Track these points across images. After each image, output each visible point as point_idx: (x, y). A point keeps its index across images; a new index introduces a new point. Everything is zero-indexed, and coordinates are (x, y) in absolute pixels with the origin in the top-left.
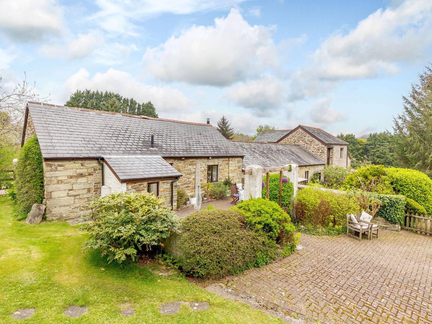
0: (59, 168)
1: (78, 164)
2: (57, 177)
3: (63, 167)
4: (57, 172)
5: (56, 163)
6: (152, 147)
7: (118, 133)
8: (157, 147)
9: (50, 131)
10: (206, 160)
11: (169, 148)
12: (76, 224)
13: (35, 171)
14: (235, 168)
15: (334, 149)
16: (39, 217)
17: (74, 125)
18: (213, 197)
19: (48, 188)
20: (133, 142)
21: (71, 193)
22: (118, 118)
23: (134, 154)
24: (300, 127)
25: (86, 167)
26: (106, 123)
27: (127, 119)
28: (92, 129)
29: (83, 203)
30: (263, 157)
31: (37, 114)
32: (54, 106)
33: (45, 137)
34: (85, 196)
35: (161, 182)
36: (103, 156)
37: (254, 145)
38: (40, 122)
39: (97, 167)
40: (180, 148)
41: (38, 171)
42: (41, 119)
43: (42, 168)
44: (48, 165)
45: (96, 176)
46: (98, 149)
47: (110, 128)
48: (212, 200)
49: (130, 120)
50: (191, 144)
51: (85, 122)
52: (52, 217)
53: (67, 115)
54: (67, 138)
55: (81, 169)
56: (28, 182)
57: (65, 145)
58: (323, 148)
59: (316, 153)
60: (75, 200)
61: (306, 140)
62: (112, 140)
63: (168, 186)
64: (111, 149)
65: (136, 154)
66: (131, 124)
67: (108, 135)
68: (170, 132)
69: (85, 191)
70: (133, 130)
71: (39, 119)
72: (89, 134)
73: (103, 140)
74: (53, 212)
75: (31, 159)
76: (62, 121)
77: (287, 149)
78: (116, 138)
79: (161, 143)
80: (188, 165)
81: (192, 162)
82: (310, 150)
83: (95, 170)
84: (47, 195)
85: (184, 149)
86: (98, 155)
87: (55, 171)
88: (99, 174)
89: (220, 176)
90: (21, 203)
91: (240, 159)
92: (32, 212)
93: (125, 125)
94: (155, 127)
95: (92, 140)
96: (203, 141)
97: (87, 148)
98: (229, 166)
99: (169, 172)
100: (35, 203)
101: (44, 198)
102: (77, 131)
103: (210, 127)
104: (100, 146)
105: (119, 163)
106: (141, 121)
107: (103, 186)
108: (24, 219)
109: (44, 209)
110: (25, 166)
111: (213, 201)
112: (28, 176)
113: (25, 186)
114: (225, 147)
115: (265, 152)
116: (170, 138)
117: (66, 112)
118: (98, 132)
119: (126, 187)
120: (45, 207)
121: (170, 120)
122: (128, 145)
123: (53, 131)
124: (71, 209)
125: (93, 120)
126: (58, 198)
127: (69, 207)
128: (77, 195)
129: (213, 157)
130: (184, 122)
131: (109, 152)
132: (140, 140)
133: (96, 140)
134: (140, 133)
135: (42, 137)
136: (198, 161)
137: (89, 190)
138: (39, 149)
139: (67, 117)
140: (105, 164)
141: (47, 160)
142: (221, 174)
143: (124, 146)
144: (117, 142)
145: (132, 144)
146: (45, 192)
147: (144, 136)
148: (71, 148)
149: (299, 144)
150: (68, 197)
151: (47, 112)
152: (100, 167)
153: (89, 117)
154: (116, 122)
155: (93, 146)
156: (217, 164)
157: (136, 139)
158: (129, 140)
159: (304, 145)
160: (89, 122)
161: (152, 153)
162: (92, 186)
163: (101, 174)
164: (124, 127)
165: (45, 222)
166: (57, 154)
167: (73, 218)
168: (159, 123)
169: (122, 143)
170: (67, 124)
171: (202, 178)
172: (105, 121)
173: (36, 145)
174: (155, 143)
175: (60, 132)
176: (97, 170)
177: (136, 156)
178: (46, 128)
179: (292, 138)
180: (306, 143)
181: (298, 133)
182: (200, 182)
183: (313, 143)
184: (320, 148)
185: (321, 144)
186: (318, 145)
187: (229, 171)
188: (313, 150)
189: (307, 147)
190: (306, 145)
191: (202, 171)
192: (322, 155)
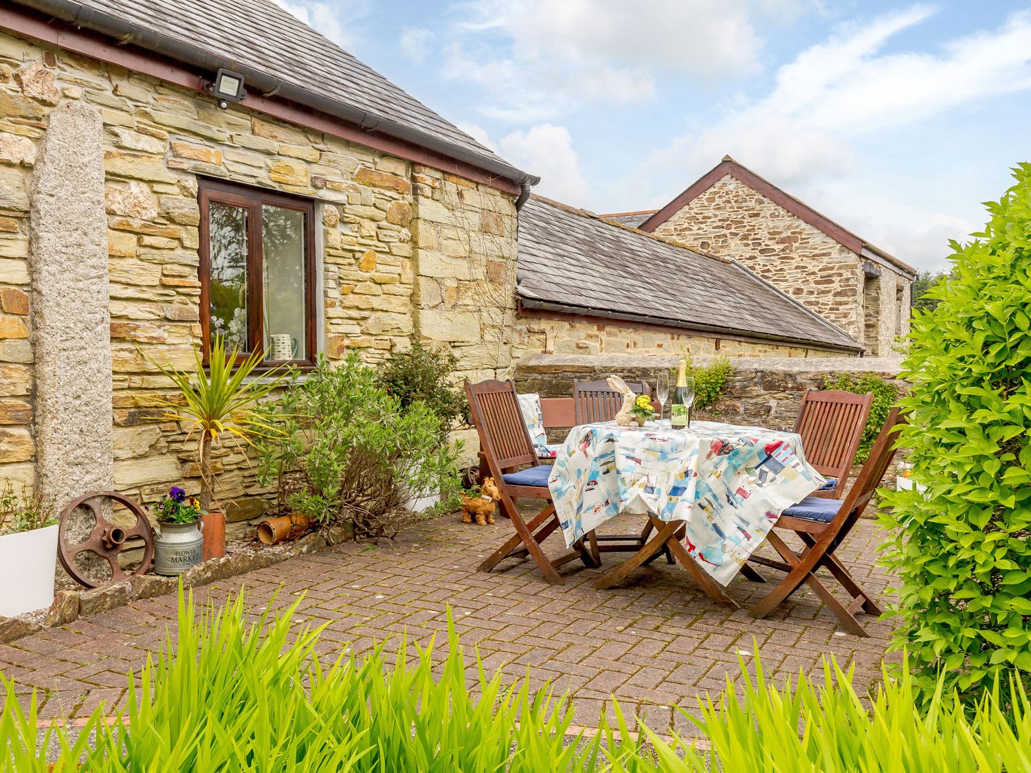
10: (170, 108)
14: (462, 269)
15: (882, 282)
18: (279, 525)
24: (726, 166)
48: (267, 552)
58: (846, 267)
59: (812, 298)
61: (763, 234)
82: (781, 287)
89: (336, 323)
91: (501, 202)
98: (414, 241)
111: (275, 561)
136: (77, 94)
142: (352, 300)
149: (722, 254)
156: (306, 190)
159: (751, 263)
171: (132, 310)
179: (686, 229)
180: (762, 251)
181: (718, 201)
182: (105, 354)
183: (797, 245)
184: (832, 268)
185: (841, 251)
186: (824, 255)
187: (417, 284)
188: (799, 285)
189: (768, 271)
190: (761, 259)
191: (136, 224)
192: (846, 303)
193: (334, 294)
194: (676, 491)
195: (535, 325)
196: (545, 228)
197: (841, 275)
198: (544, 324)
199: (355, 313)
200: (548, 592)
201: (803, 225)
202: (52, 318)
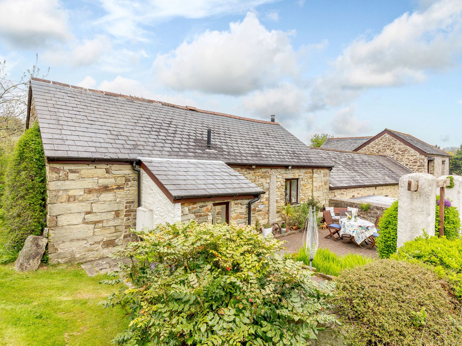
0: (71, 176)
1: (101, 170)
2: (66, 190)
3: (78, 174)
4: (67, 182)
5: (67, 167)
6: (209, 147)
7: (159, 127)
8: (215, 148)
9: (60, 118)
10: (283, 171)
11: (232, 151)
12: (97, 272)
13: (33, 180)
14: (320, 184)
15: (435, 161)
16: (36, 260)
17: (96, 112)
18: (294, 227)
19: (52, 209)
20: (180, 139)
21: (90, 218)
22: (157, 108)
23: (186, 157)
24: (386, 131)
25: (114, 176)
26: (142, 113)
27: (170, 110)
28: (122, 119)
29: (108, 235)
30: (349, 170)
31: (43, 94)
32: (68, 86)
33: (51, 126)
34: (112, 223)
35: (232, 203)
36: (139, 158)
37: (333, 154)
38: (46, 105)
39: (130, 175)
40: (246, 151)
41: (38, 180)
42: (48, 101)
43: (45, 175)
44: (53, 170)
45: (129, 190)
46: (132, 147)
47: (146, 120)
49: (173, 111)
50: (260, 147)
51: (111, 109)
52: (58, 258)
53: (86, 98)
54: (86, 130)
55: (105, 178)
56: (22, 197)
57: (81, 138)
58: (422, 159)
59: (411, 167)
60: (96, 230)
61: (397, 149)
62: (151, 136)
63: (244, 209)
64: (150, 148)
65: (188, 157)
66: (175, 116)
67: (145, 129)
68: (227, 129)
69: (111, 216)
70: (179, 124)
71: (45, 101)
72: (117, 126)
73: (138, 135)
74: (60, 251)
75: (26, 160)
76: (79, 106)
77: (373, 160)
78: (157, 133)
79: (220, 144)
80: (260, 177)
81: (265, 172)
82: (402, 163)
83: (127, 180)
84: (50, 221)
85: (252, 154)
86: (132, 156)
87: (65, 180)
88: (133, 188)
89: (301, 196)
90: (9, 232)
91: (327, 171)
92: (24, 250)
93: (167, 117)
94: (207, 121)
95: (123, 134)
96: (274, 143)
97: (115, 146)
98: (312, 181)
99: (244, 186)
100: (31, 233)
101: (46, 226)
102: (100, 120)
103: (278, 126)
104: (134, 143)
105: (165, 169)
106: (188, 113)
107: (139, 208)
108: (13, 261)
109: (45, 244)
110: (19, 172)
111: (294, 233)
112: (22, 188)
113: (17, 205)
114: (305, 153)
115: (349, 163)
116: (230, 138)
117: (85, 95)
118: (130, 124)
119: (180, 210)
120: (47, 241)
121: (225, 114)
122: (174, 144)
123: (64, 119)
124: (88, 245)
125: (123, 107)
126: (69, 227)
127: (85, 242)
128: (99, 222)
129: (294, 167)
130: (244, 118)
131: (149, 152)
132: (190, 138)
133: (128, 134)
134: (189, 128)
135: (47, 126)
136: (273, 172)
137: (117, 214)
138: (40, 144)
139: (86, 101)
140: (142, 171)
141: (52, 160)
142: (303, 192)
143: (170, 145)
144: (159, 139)
145: (180, 143)
146: (48, 216)
147: (195, 132)
148: (91, 144)
149: (385, 154)
150: (83, 225)
151: (58, 93)
152: (135, 176)
153: (117, 104)
154: (154, 112)
155: (123, 142)
156: (298, 177)
157: (184, 136)
158: (175, 137)
159: (393, 156)
160: (117, 109)
161: (210, 157)
162: (122, 207)
163: (136, 188)
164: (166, 119)
165: (45, 268)
166: (69, 152)
167: (92, 261)
168: (212, 118)
169: (166, 141)
170: (85, 111)
171: (278, 198)
172: (139, 110)
173: (36, 137)
174: (212, 142)
175: (74, 120)
176: (129, 181)
177: (189, 160)
178: (54, 114)
179: (374, 147)
180: (396, 154)
181: (383, 140)
182: (275, 204)
183: (407, 152)
184: (417, 159)
185: (420, 155)
186: (415, 155)
187: (313, 188)
188: (407, 163)
189: (398, 159)
190: (396, 156)
191: (279, 187)
192: (421, 169)
193: (301, 192)
194: (353, 232)
195: (333, 191)
196: (335, 161)
197: (420, 161)
198: (335, 191)
199: (304, 194)
200: (335, 243)
201: (408, 147)
202: (271, 201)
